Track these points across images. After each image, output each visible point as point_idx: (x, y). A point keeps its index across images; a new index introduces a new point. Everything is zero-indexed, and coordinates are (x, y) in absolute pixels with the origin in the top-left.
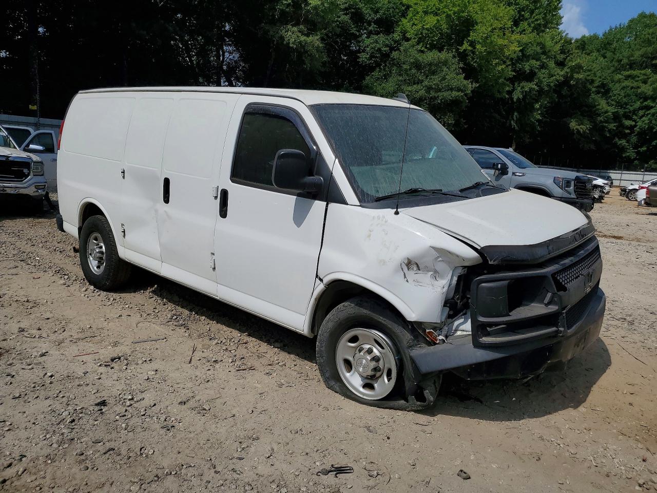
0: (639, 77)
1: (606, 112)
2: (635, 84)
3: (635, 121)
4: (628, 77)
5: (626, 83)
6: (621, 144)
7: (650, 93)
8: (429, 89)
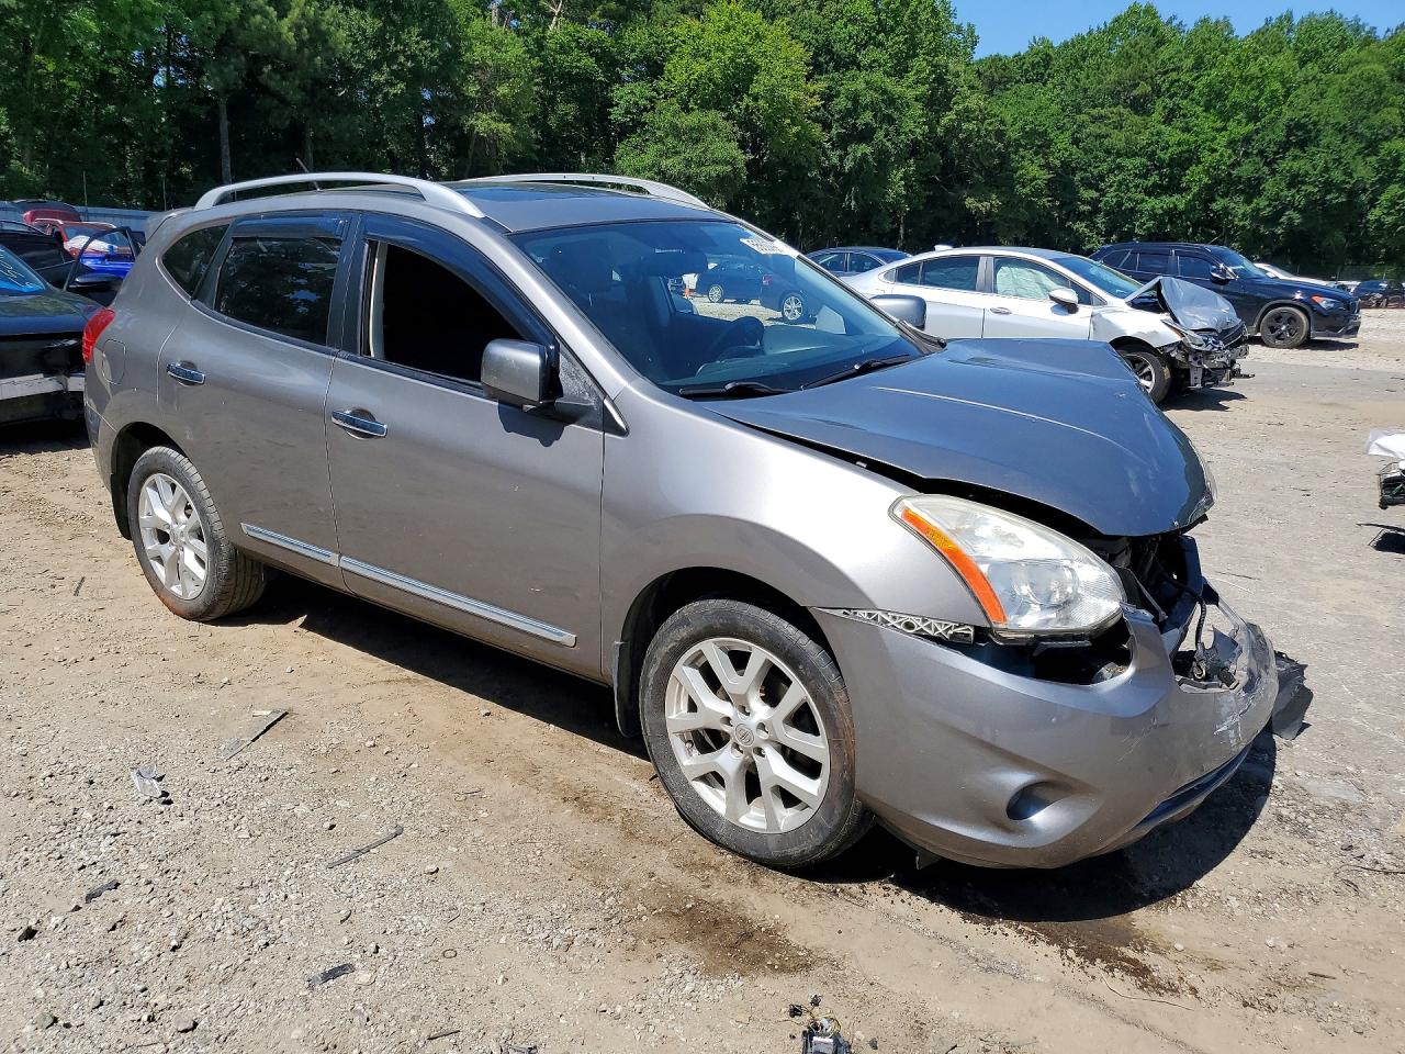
0: (1110, 119)
1: (1032, 181)
2: (1104, 130)
3: (1097, 190)
4: (1095, 120)
5: (1092, 129)
6: (1077, 230)
7: (1121, 145)
8: (688, 162)
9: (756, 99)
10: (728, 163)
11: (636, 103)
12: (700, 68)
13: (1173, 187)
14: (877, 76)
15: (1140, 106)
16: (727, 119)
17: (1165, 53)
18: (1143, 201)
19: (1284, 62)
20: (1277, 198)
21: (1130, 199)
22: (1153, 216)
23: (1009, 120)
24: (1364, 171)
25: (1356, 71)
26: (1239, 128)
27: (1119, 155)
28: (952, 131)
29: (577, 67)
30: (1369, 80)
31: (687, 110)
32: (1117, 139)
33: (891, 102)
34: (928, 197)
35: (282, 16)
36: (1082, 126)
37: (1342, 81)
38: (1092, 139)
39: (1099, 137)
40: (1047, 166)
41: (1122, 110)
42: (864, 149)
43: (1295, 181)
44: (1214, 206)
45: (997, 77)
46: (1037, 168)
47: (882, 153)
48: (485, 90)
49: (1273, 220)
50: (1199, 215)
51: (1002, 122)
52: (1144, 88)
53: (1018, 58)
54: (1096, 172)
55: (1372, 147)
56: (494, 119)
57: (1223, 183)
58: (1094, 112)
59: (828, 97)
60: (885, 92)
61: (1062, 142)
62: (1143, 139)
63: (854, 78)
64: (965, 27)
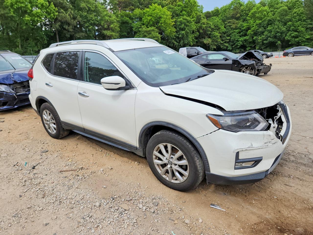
9: (161, 23)
10: (157, 37)
11: (138, 27)
12: (149, 18)
13: (246, 35)
14: (185, 17)
15: (238, 19)
16: (156, 28)
17: (242, 8)
18: (239, 38)
19: (266, 8)
20: (267, 35)
21: (236, 38)
22: (242, 41)
23: (212, 24)
24: (284, 29)
25: (281, 8)
26: (258, 22)
27: (234, 29)
28: (201, 27)
29: (125, 20)
30: (284, 10)
31: (148, 27)
32: (233, 26)
33: (188, 22)
34: (196, 41)
35: (66, 13)
36: (226, 24)
37: (278, 10)
38: (228, 26)
39: (229, 26)
40: (220, 33)
41: (234, 20)
42: (183, 32)
43: (270, 31)
44: (254, 38)
45: (208, 16)
46: (218, 34)
47: (187, 33)
48: (109, 26)
49: (266, 40)
50: (251, 40)
51: (210, 25)
52: (239, 15)
53: (212, 12)
54: (229, 33)
55: (285, 24)
56: (111, 32)
57: (256, 33)
58: (228, 21)
59: (175, 22)
60: (187, 20)
61: (222, 27)
62: (239, 26)
63: (181, 18)
64: (201, 6)
